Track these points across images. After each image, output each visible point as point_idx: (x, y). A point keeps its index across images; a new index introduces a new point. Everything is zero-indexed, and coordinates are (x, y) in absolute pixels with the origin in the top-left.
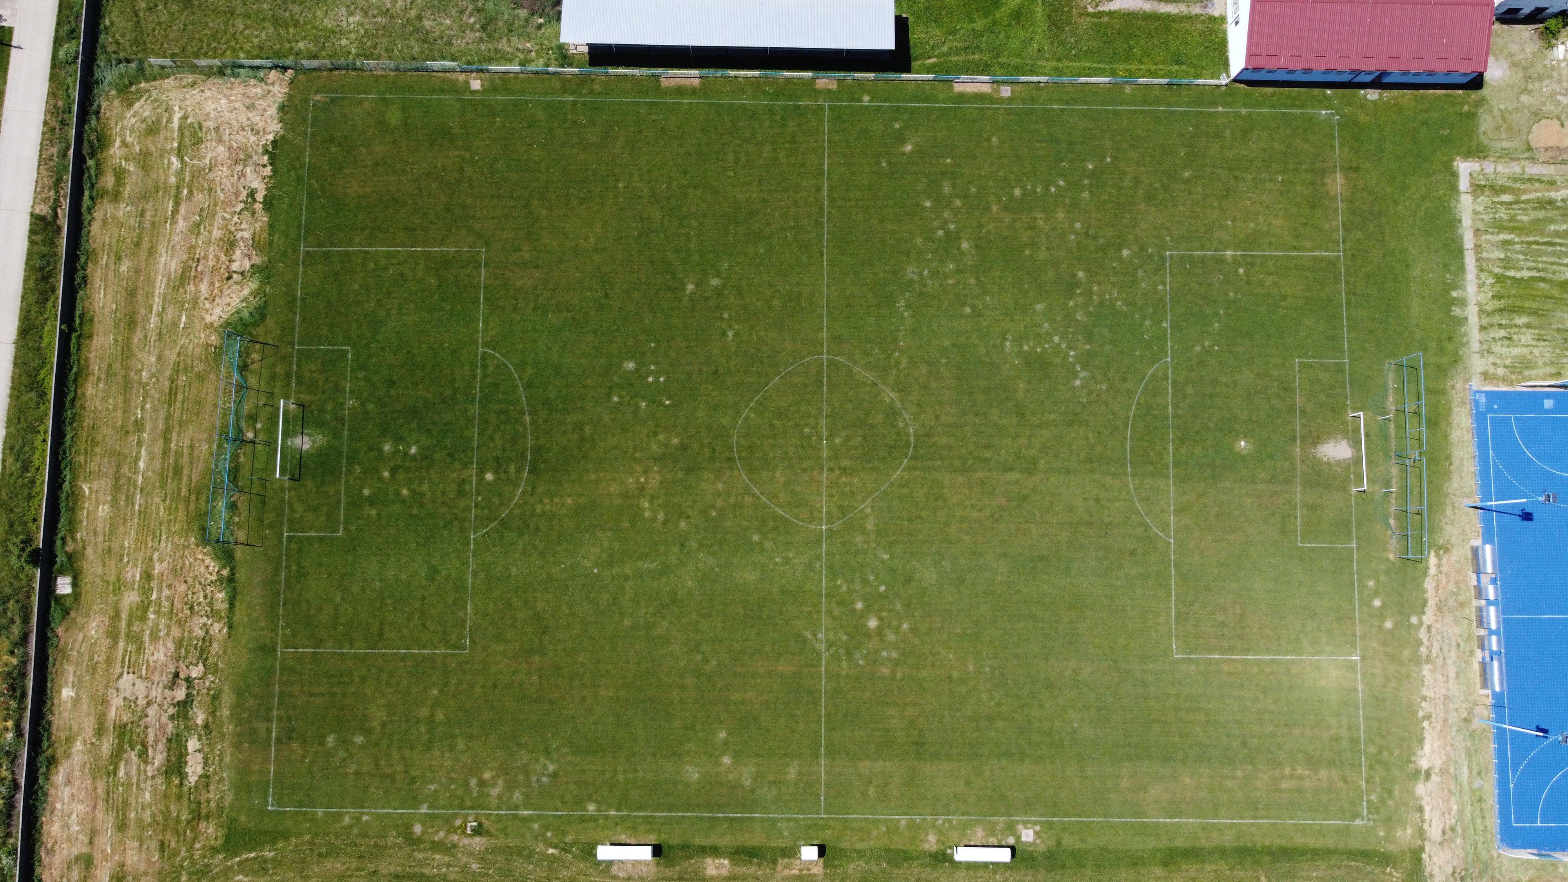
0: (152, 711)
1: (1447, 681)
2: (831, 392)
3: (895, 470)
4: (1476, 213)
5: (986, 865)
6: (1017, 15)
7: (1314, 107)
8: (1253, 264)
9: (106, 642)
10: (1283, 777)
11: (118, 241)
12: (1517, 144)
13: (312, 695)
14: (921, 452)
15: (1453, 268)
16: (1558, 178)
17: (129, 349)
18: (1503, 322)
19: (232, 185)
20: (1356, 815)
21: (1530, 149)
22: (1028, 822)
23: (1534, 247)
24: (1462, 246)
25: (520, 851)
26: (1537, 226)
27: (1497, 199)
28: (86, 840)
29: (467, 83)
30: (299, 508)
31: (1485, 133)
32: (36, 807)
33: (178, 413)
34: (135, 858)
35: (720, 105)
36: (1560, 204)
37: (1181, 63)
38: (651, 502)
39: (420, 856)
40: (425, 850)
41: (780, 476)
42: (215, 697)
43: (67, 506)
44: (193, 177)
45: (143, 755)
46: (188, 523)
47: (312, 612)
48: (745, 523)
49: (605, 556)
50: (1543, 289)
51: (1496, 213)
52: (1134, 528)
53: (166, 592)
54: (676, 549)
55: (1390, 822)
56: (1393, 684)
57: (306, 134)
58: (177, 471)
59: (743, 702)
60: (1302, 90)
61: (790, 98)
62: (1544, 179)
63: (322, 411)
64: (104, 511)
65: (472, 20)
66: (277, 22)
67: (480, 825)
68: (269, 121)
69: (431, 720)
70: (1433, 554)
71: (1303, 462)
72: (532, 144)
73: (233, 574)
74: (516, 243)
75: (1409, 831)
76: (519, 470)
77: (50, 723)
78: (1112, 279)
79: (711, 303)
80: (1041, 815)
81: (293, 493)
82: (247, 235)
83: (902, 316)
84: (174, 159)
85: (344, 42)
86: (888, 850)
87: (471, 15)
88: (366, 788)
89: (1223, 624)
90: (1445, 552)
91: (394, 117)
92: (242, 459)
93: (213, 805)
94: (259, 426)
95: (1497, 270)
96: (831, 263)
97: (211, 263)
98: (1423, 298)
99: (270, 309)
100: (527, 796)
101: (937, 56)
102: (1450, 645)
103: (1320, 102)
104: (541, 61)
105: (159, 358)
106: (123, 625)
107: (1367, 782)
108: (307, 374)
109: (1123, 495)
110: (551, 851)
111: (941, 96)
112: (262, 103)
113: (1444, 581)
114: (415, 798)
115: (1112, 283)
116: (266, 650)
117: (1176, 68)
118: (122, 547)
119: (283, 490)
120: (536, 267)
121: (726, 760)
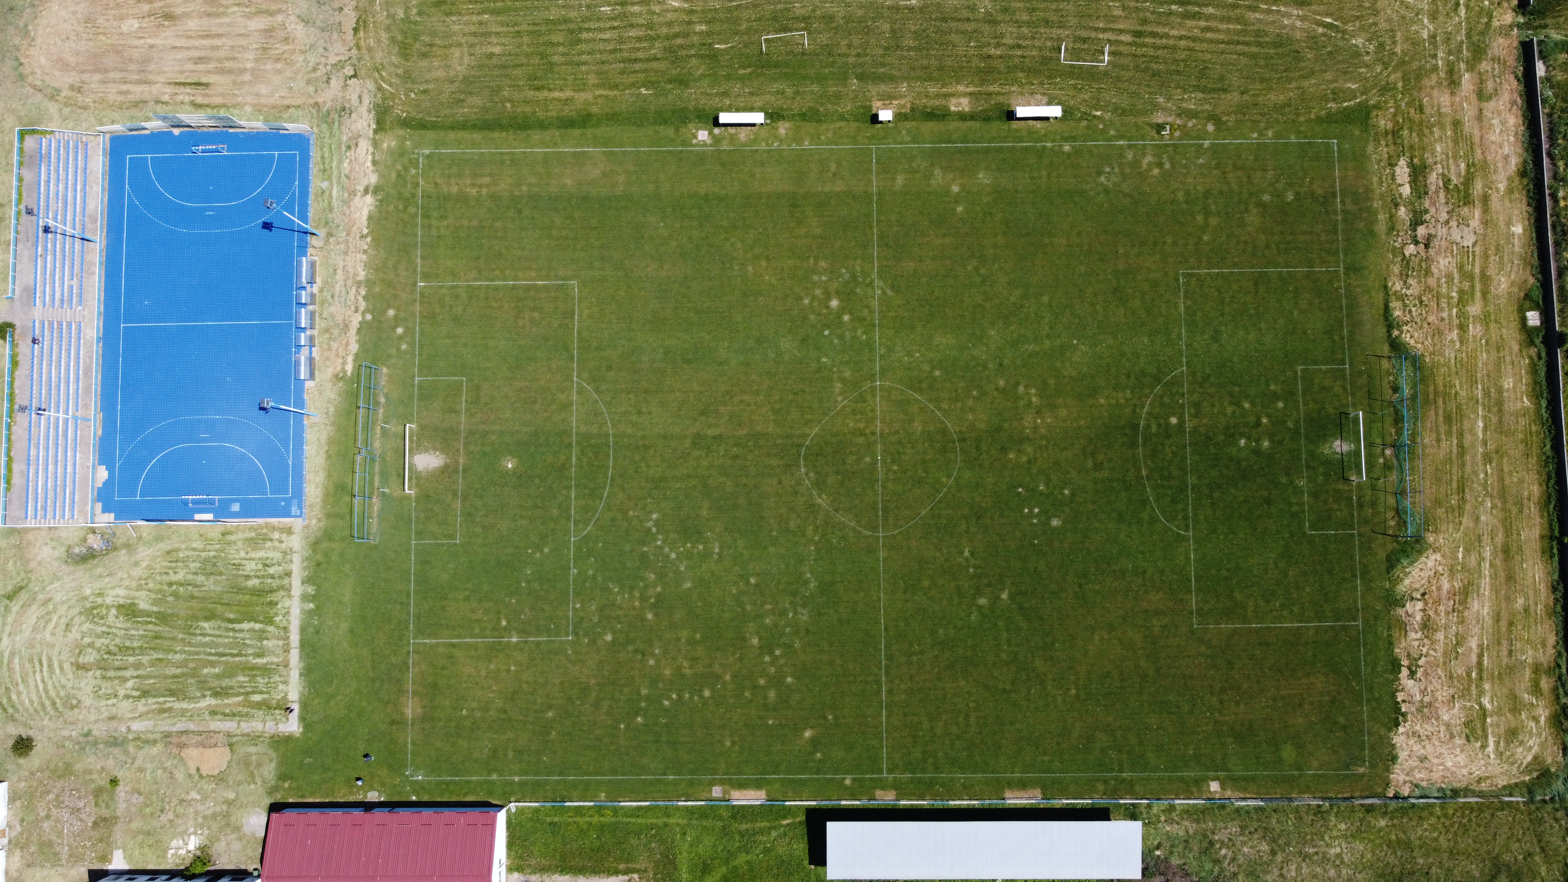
0: (1444, 216)
1: (344, 267)
2: (875, 503)
3: (817, 434)
4: (285, 683)
5: (738, 110)
6: (706, 869)
7: (429, 782)
8: (493, 629)
9: (1491, 272)
10: (488, 186)
11: (1529, 627)
12: (242, 750)
13: (1310, 233)
14: (794, 451)
15: (311, 630)
16: (207, 718)
17: (1505, 527)
18: (270, 581)
19: (1431, 683)
20: (428, 157)
21: (231, 745)
22: (702, 146)
23: (235, 652)
24: (301, 651)
25: (1124, 112)
26: (230, 672)
27: (265, 696)
28: (1485, 112)
29: (1223, 788)
30: (1338, 389)
31: (271, 761)
32: (1531, 136)
33: (1454, 470)
34: (1442, 99)
35: (984, 772)
36: (208, 693)
37: (551, 824)
38: (1030, 402)
39: (1207, 107)
40: (1203, 112)
41: (918, 426)
42: (1392, 228)
43: (1541, 387)
44: (1469, 690)
45: (1447, 181)
46: (1433, 373)
47: (1317, 301)
48: (948, 385)
49: (1068, 354)
50: (231, 612)
51: (268, 683)
52: (608, 390)
53: (1445, 315)
54: (1006, 362)
55: (401, 153)
56: (390, 264)
57: (1369, 734)
58: (1448, 419)
59: (944, 236)
60: (439, 799)
61: (920, 781)
62: (219, 717)
63: (1326, 475)
64: (1508, 383)
65: (1223, 852)
66: (1407, 845)
67: (1159, 133)
68: (1404, 745)
69: (1207, 214)
70: (349, 373)
71: (458, 450)
72: (1158, 728)
73: (1388, 331)
74: (1166, 634)
75: (385, 145)
76: (1148, 427)
77: (1529, 205)
78: (621, 613)
79: (985, 581)
80: (692, 151)
81: (1344, 402)
82: (1412, 635)
83: (812, 573)
84: (1488, 706)
85: (1343, 826)
86: (819, 121)
87: (1225, 857)
88: (1257, 159)
89: (533, 310)
90: (338, 375)
91: (1288, 753)
92: (1393, 431)
93: (1383, 143)
94: (1381, 460)
95: (271, 629)
96: (877, 622)
97: (1442, 608)
98: (340, 602)
99: (1383, 567)
100: (1121, 156)
101: (782, 826)
102: (340, 297)
103: (423, 788)
104: (1155, 810)
105: (1477, 519)
106: (1478, 287)
107: (418, 184)
108: (1343, 507)
109: (616, 418)
110: (1099, 113)
111: (777, 786)
112: (1414, 762)
113: (340, 350)
114: (1214, 152)
115: (621, 608)
116: (1353, 269)
117: (556, 819)
118: (1488, 352)
119: (1354, 404)
120: (1146, 611)
121: (955, 189)
